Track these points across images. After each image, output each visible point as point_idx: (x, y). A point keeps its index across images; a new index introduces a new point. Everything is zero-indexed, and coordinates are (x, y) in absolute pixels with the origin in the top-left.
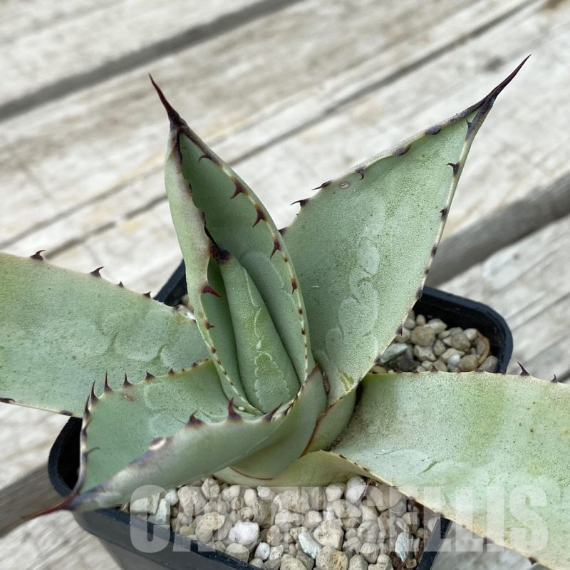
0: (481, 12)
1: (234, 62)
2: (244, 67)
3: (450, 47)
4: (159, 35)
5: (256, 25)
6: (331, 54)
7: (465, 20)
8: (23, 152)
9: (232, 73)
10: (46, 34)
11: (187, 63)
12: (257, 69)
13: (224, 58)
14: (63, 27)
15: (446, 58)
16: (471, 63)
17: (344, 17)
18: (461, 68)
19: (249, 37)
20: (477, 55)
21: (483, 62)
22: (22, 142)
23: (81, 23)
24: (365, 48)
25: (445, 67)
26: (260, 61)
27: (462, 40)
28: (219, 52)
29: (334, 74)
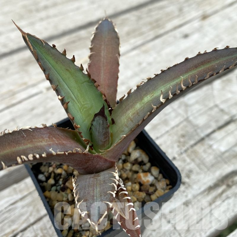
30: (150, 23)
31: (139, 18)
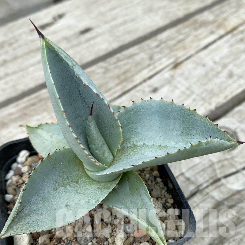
30: (118, 77)
31: (107, 70)
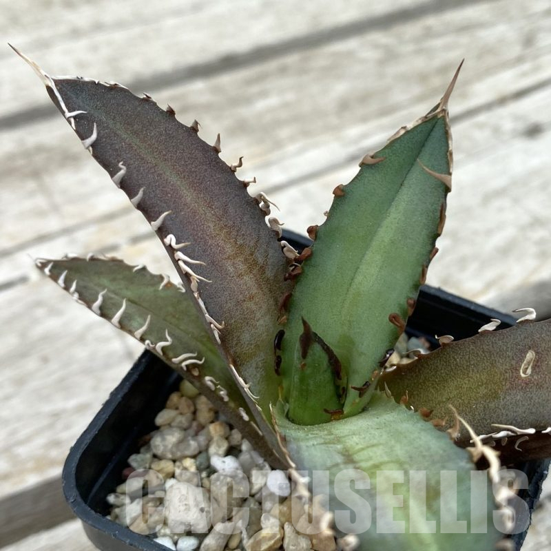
0: (524, 75)
1: (264, 94)
2: (273, 101)
3: (489, 107)
4: (193, 58)
5: (292, 59)
6: (364, 98)
7: (508, 80)
8: (39, 159)
9: (261, 105)
10: (83, 43)
11: (217, 90)
12: (286, 105)
13: (255, 89)
14: (101, 38)
15: (482, 118)
16: (508, 125)
17: (382, 62)
18: (496, 130)
19: (283, 71)
20: (516, 118)
21: (521, 126)
22: (40, 149)
23: (119, 36)
24: (399, 96)
25: (481, 126)
26: (290, 97)
27: (502, 101)
28: (250, 82)
29: (364, 119)
